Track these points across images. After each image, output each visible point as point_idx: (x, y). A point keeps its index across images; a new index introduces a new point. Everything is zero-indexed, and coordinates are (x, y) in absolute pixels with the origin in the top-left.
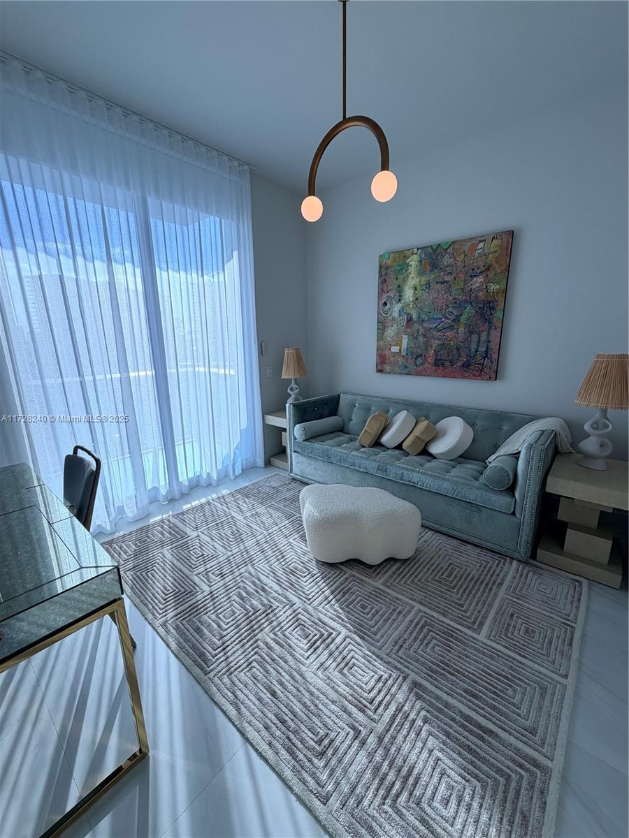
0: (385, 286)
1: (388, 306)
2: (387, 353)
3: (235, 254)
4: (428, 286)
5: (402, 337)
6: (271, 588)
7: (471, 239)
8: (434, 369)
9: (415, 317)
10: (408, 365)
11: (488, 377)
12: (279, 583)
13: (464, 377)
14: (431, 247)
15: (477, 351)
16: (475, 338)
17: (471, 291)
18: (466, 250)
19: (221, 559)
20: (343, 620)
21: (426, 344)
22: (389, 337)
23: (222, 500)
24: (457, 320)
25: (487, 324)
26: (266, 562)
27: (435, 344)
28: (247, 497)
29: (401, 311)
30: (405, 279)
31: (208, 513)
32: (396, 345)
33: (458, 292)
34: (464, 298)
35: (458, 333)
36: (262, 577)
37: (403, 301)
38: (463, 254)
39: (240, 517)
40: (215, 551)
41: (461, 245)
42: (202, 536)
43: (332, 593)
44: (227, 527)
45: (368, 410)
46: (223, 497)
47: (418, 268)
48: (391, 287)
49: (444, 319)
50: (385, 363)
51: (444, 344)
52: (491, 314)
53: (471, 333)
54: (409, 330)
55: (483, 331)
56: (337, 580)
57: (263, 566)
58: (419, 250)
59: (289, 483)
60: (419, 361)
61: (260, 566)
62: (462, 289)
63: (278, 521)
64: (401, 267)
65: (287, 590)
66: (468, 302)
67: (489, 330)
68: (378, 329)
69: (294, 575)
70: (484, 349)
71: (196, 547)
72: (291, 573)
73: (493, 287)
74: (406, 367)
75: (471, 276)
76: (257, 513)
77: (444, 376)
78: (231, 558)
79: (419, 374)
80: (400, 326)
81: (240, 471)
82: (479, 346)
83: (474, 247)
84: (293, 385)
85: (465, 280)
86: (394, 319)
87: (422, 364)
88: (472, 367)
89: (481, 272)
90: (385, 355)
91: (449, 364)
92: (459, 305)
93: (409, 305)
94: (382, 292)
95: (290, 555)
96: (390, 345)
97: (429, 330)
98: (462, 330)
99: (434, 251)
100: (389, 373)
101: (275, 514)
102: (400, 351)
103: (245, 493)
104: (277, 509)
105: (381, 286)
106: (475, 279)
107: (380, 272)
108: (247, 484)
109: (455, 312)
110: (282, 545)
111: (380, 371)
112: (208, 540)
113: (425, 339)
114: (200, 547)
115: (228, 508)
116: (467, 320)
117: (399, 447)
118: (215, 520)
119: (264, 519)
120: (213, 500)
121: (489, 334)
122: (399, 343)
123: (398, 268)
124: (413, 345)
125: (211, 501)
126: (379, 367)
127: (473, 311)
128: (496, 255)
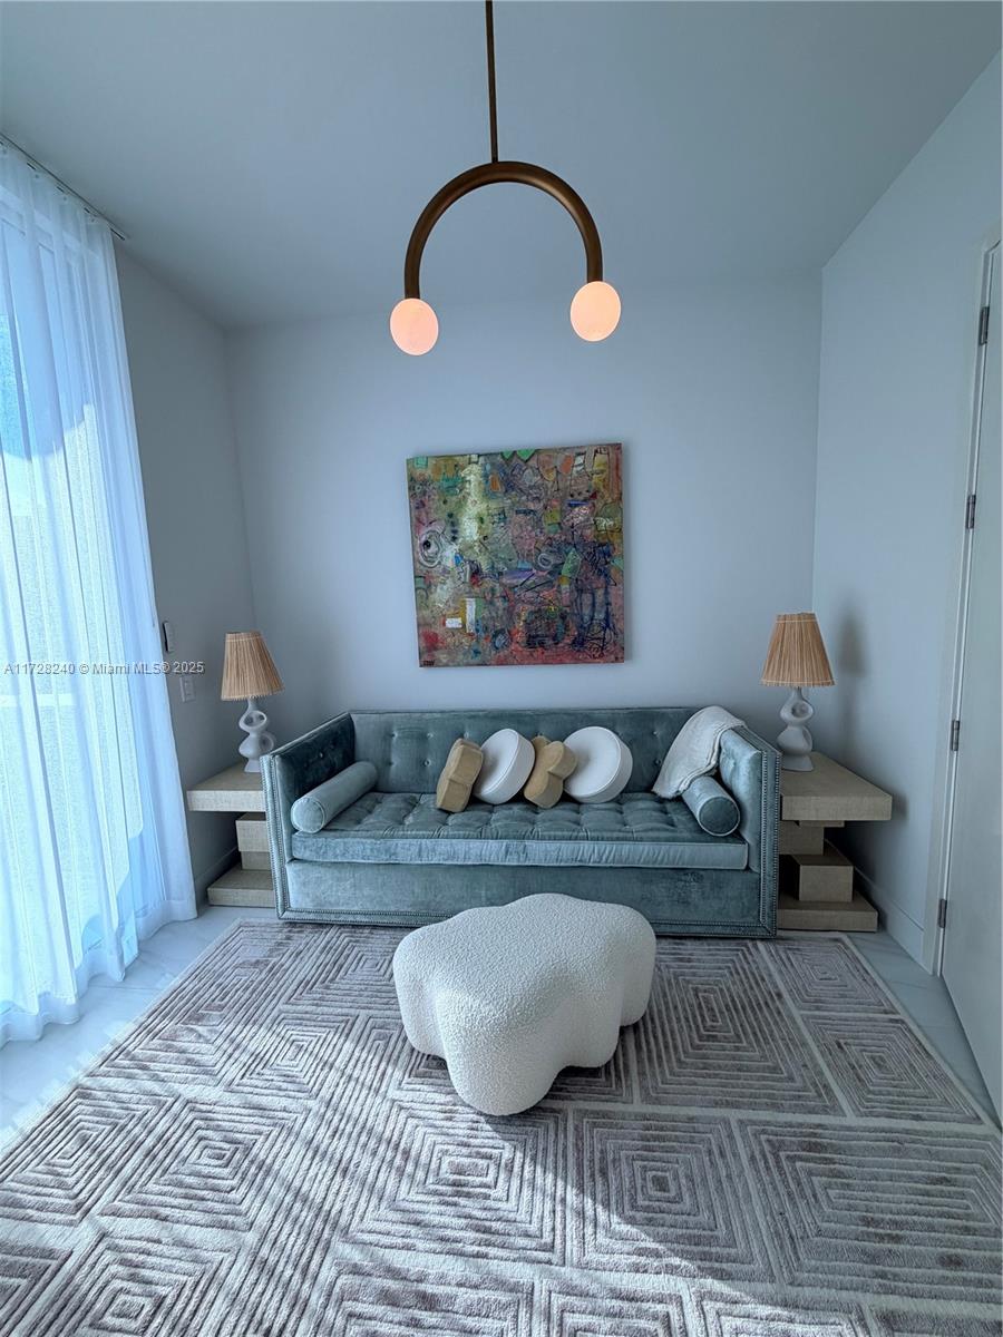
0: (424, 514)
1: (433, 548)
2: (439, 630)
3: (89, 411)
4: (502, 516)
5: (464, 601)
6: (442, 1279)
7: (565, 449)
8: (527, 652)
9: (485, 567)
10: (480, 649)
11: (613, 657)
12: (453, 1250)
13: (577, 661)
14: (502, 454)
15: (592, 619)
16: (587, 599)
17: (572, 527)
18: (558, 464)
19: (233, 1281)
20: (658, 1255)
21: (510, 612)
22: (441, 602)
23: (120, 1061)
24: (556, 571)
25: (602, 577)
26: (374, 1201)
27: (524, 612)
28: (199, 1019)
29: (459, 557)
30: (461, 503)
31: (96, 1129)
32: (455, 615)
33: (552, 529)
34: (563, 538)
35: (560, 592)
36: (399, 1259)
37: (460, 540)
38: (555, 472)
39: (212, 1093)
40: (195, 1260)
41: (550, 456)
42: (121, 1226)
43: (581, 1189)
44: (188, 1146)
45: (423, 738)
46: (121, 1050)
47: (482, 486)
48: (436, 516)
49: (534, 571)
50: (436, 649)
51: (540, 610)
52: (607, 563)
53: (581, 591)
54: (476, 589)
55: (598, 588)
56: (565, 1147)
57: (373, 1220)
58: (481, 459)
59: (288, 938)
60: (500, 640)
61: (365, 1225)
62: (559, 524)
63: (326, 1053)
64: (451, 484)
65: (485, 1256)
66: (570, 544)
67: (606, 587)
68: (416, 589)
69: (468, 1195)
70: (602, 616)
71: (117, 1284)
72: (458, 1194)
73: (605, 523)
74: (477, 652)
75: (570, 505)
76: (255, 1056)
77: (545, 663)
78: (265, 1251)
79: (502, 662)
80: (459, 583)
81: (136, 951)
82: (594, 612)
83: (569, 463)
84: (252, 711)
85: (562, 511)
86: (445, 571)
87: (506, 646)
88: (588, 645)
89: (585, 500)
90: (436, 635)
91: (551, 642)
92: (558, 549)
93: (471, 547)
94: (417, 523)
95: (421, 1139)
96: (444, 616)
97: (510, 588)
98: (565, 587)
99: (508, 461)
100: (446, 665)
101: (306, 1036)
102: (464, 625)
103: (188, 1009)
104: (300, 1020)
105: (415, 513)
106: (577, 509)
107: (411, 488)
108: (176, 982)
109: (552, 559)
110: (382, 1118)
111: (428, 664)
112: (148, 1227)
113: (506, 604)
114: (132, 1278)
115: (156, 1078)
116: (573, 570)
117: (519, 798)
118: (135, 1145)
119: (284, 1064)
120: (91, 1075)
121: (606, 593)
122: (459, 612)
123: (445, 485)
124: (486, 614)
125: (88, 1082)
126: (427, 658)
127: (579, 558)
128: (604, 476)
